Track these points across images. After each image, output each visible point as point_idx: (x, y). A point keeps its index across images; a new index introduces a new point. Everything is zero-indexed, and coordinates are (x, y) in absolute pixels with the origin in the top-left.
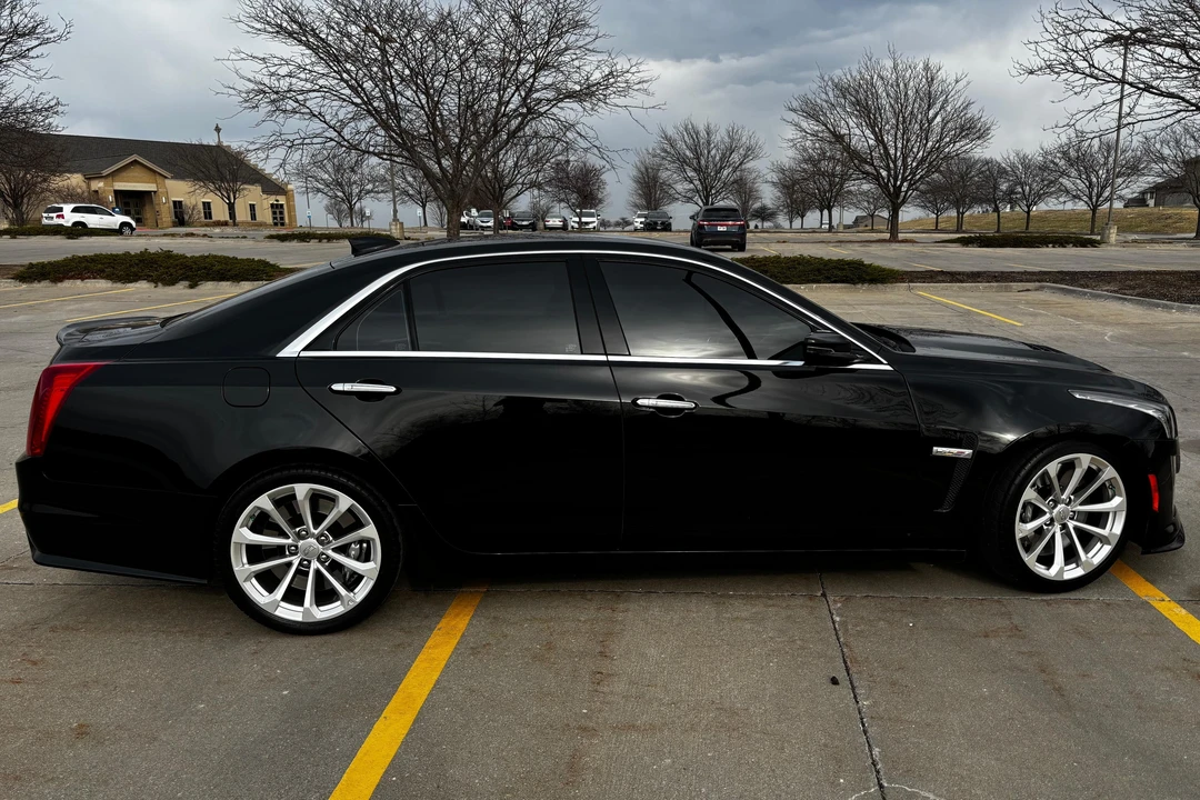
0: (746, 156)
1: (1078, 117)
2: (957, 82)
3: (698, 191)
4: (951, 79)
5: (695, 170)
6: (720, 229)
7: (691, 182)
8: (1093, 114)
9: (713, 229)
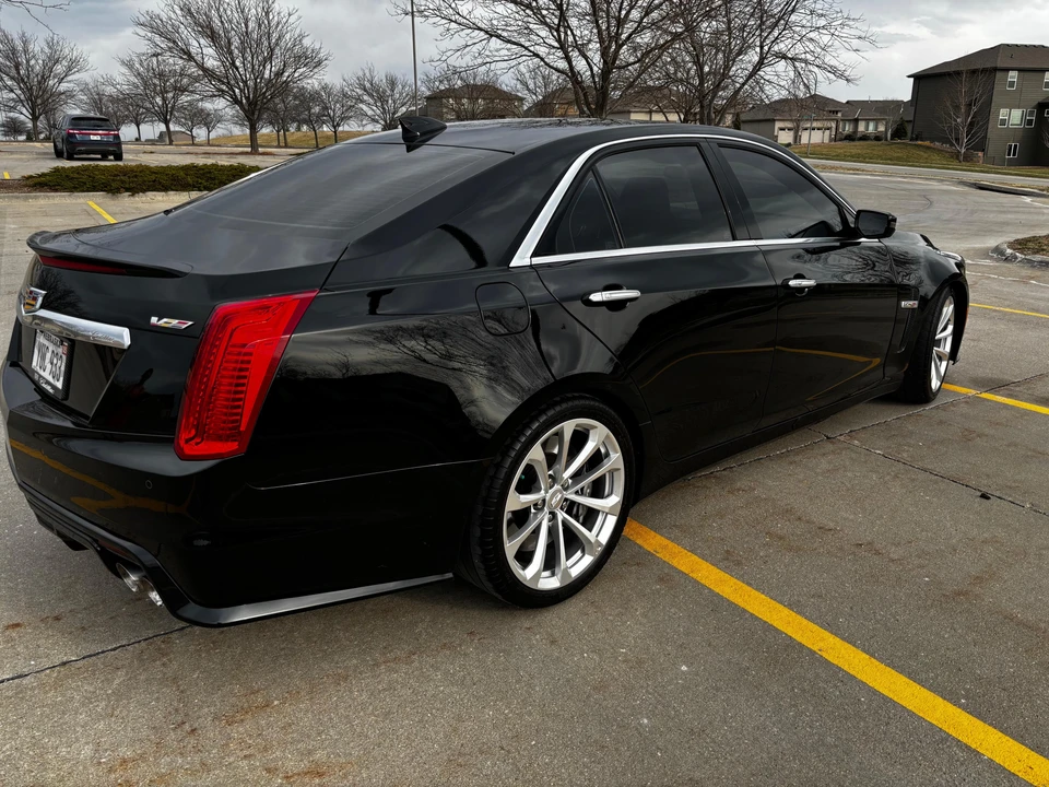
0: (69, 69)
1: (449, 54)
2: (290, 15)
3: (21, 101)
4: (285, 13)
5: (12, 78)
6: (93, 138)
7: (12, 91)
8: (459, 53)
9: (86, 138)
